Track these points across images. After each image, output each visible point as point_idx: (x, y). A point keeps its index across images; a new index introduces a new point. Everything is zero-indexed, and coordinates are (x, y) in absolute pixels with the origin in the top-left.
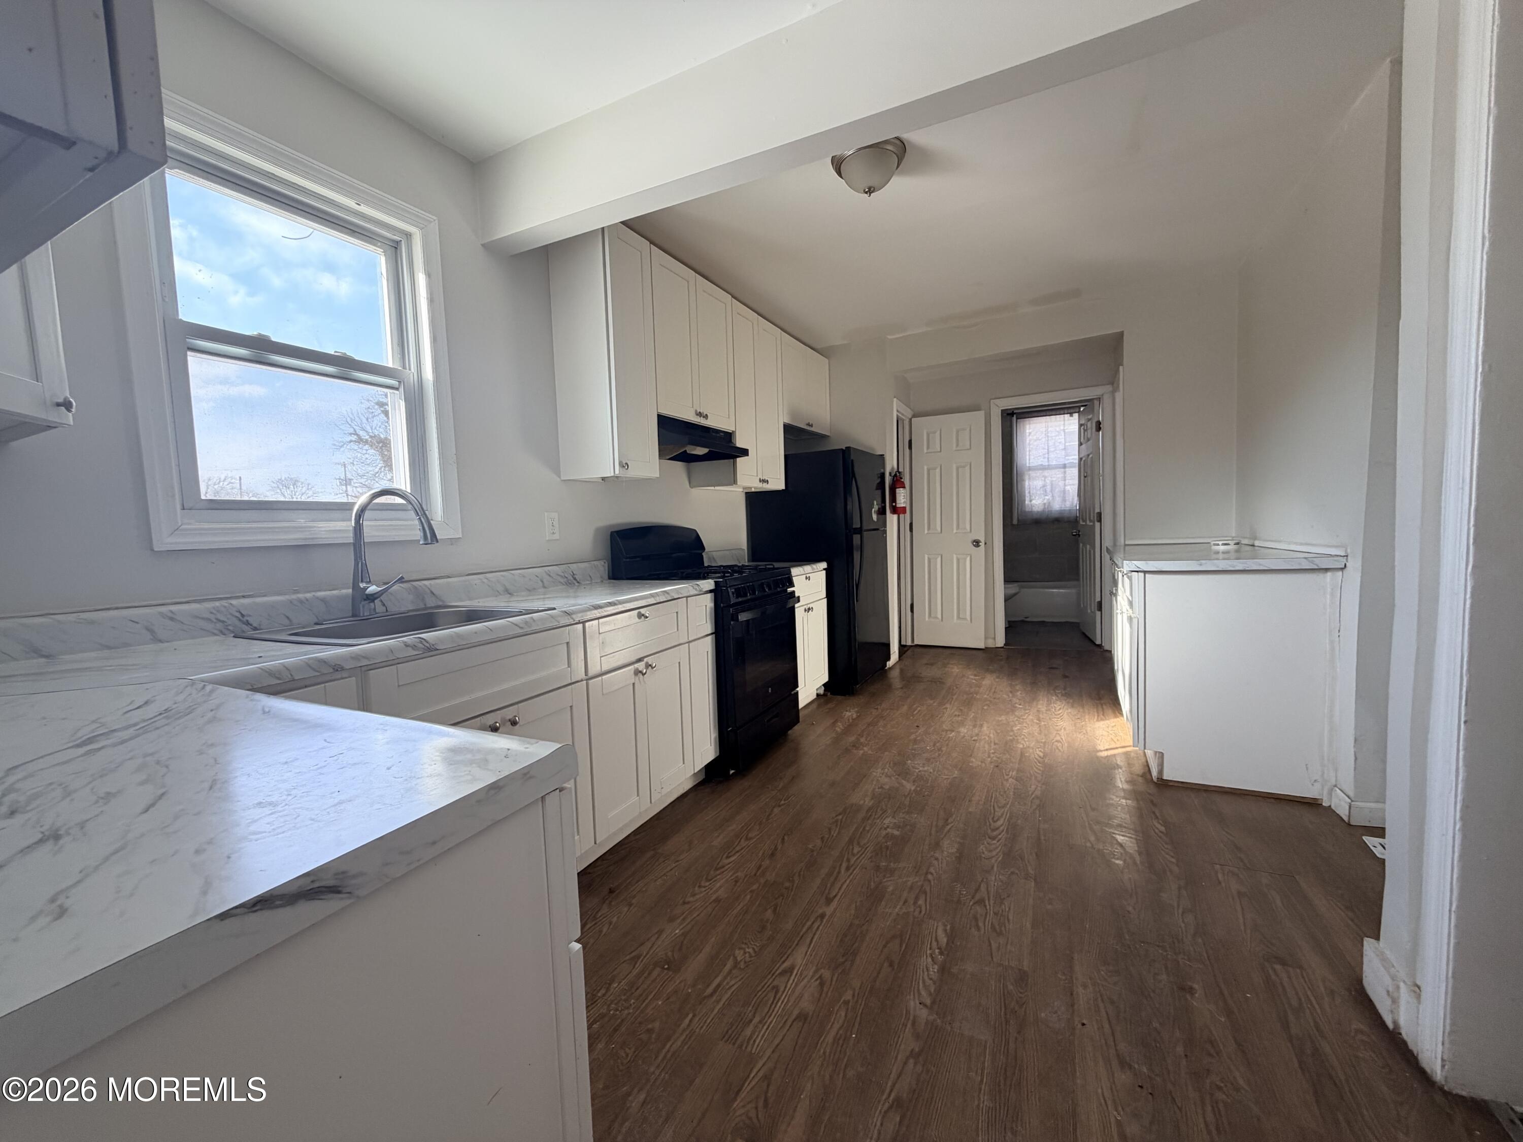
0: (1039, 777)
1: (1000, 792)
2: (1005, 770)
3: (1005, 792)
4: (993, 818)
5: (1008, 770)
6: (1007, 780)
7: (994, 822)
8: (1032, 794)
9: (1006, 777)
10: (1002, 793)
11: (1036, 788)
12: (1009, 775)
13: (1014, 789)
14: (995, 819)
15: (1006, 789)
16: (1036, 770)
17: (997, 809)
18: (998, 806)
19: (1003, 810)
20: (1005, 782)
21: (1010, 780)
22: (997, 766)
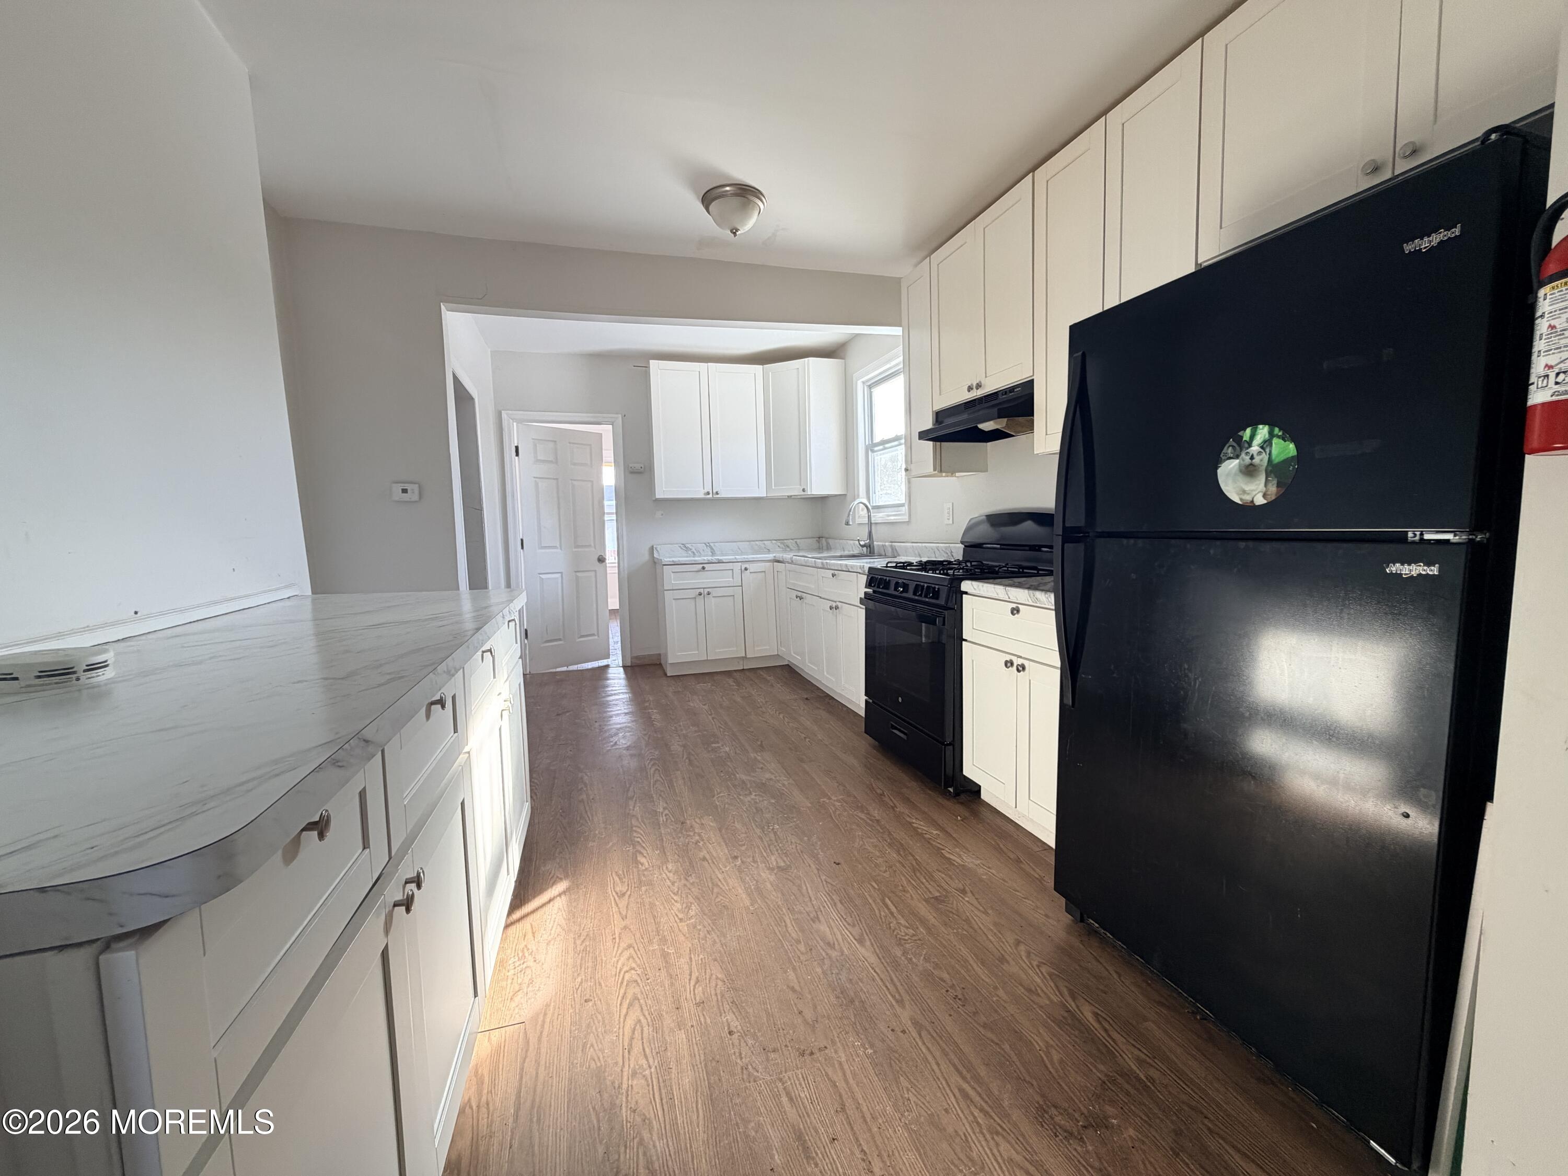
0: (634, 822)
1: (664, 793)
2: (672, 821)
3: (660, 795)
4: (659, 771)
5: (669, 821)
6: (665, 809)
7: (657, 769)
8: (636, 800)
9: (667, 812)
10: (663, 793)
11: (634, 807)
12: (666, 815)
13: (653, 801)
14: (657, 771)
15: (660, 798)
16: (639, 830)
17: (659, 778)
18: (660, 781)
19: (655, 779)
20: (665, 805)
21: (661, 810)
22: (682, 823)
